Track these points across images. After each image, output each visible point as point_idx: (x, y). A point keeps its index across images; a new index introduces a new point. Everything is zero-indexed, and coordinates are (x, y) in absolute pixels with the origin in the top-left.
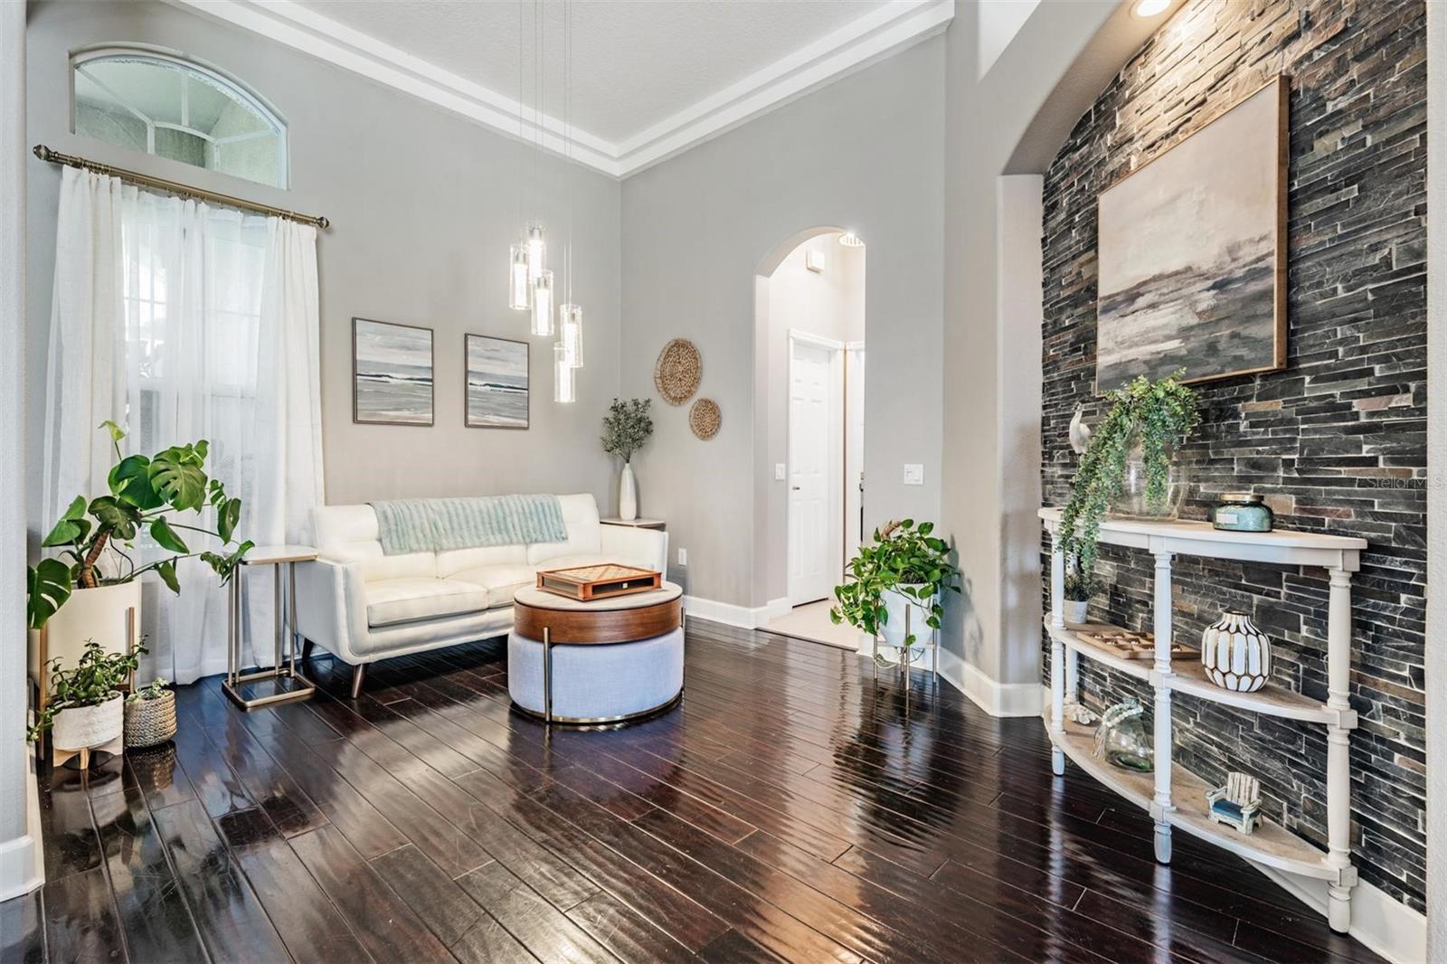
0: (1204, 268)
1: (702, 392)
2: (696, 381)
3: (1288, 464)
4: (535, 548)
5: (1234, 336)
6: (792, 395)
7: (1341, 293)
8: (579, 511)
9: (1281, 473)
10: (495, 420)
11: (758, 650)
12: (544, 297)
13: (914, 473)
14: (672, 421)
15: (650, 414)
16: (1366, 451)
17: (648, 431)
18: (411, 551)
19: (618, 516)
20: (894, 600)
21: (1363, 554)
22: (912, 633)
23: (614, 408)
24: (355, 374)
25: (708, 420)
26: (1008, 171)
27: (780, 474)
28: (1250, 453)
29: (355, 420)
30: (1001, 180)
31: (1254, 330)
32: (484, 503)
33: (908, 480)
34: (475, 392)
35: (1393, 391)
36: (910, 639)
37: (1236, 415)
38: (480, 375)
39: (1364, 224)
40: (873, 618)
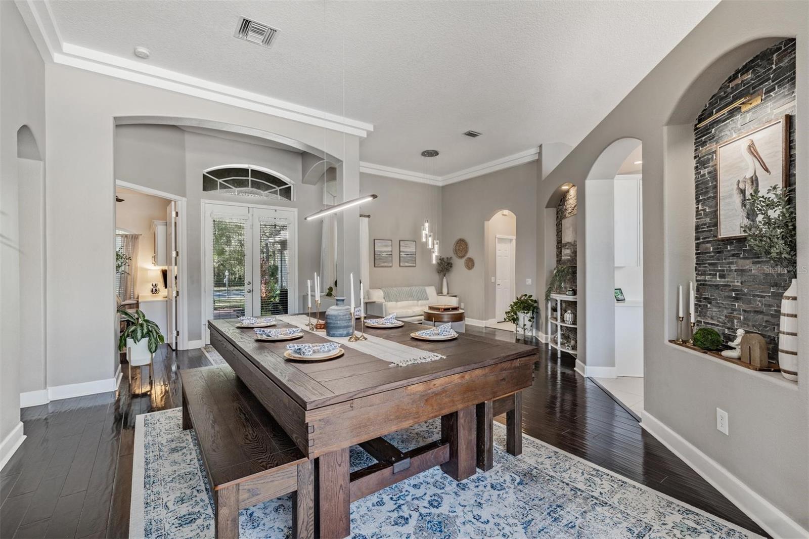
1: (469, 255)
2: (466, 252)
4: (420, 302)
6: (497, 254)
8: (431, 291)
10: (407, 264)
11: (486, 333)
12: (430, 239)
13: (529, 281)
14: (459, 264)
15: (452, 261)
17: (451, 267)
18: (391, 301)
19: (442, 293)
20: (521, 315)
22: (525, 323)
23: (440, 259)
24: (375, 254)
25: (470, 264)
26: (547, 207)
27: (493, 280)
29: (375, 266)
30: (545, 209)
32: (407, 289)
33: (527, 284)
34: (403, 257)
36: (525, 325)
38: (403, 252)
40: (515, 320)
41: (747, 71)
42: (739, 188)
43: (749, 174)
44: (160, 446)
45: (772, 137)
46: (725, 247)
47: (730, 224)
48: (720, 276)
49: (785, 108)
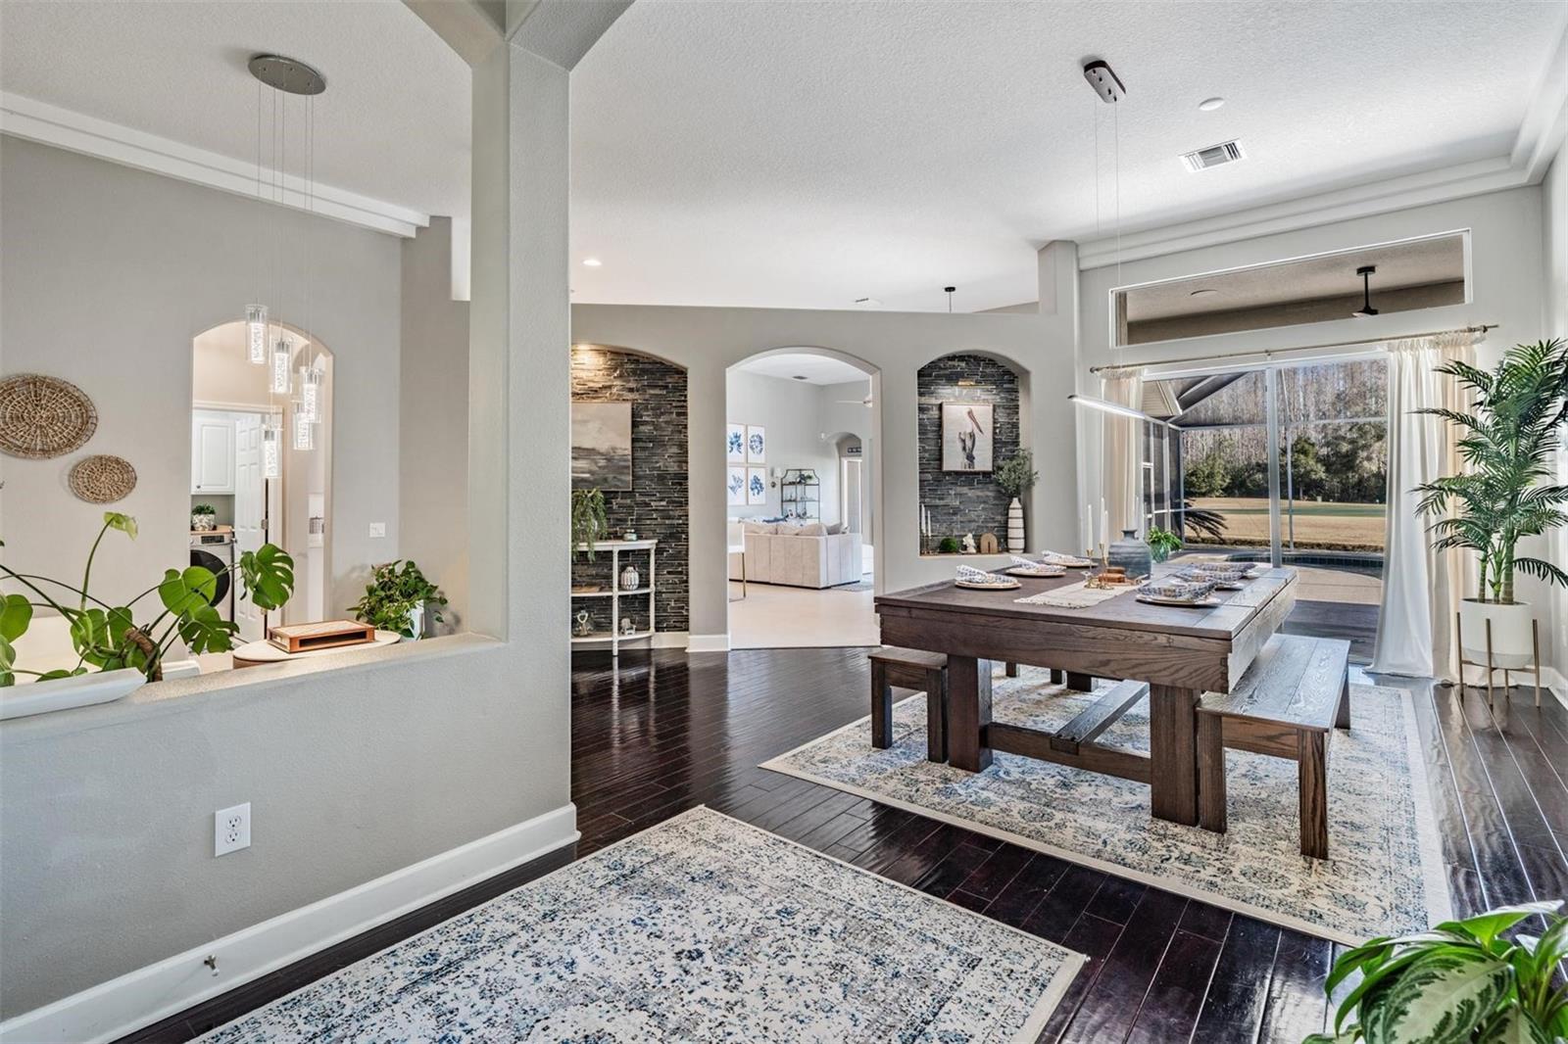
0: (601, 451)
3: (632, 520)
5: (615, 477)
7: (648, 472)
9: (629, 523)
13: (378, 529)
16: (654, 516)
21: (657, 544)
25: (109, 480)
28: (616, 516)
31: (623, 477)
33: (373, 534)
35: (661, 500)
37: (611, 503)
39: (654, 455)
41: (963, 361)
42: (960, 438)
43: (969, 431)
44: (1385, 847)
45: (984, 412)
46: (947, 478)
47: (954, 461)
48: (942, 499)
49: (990, 397)
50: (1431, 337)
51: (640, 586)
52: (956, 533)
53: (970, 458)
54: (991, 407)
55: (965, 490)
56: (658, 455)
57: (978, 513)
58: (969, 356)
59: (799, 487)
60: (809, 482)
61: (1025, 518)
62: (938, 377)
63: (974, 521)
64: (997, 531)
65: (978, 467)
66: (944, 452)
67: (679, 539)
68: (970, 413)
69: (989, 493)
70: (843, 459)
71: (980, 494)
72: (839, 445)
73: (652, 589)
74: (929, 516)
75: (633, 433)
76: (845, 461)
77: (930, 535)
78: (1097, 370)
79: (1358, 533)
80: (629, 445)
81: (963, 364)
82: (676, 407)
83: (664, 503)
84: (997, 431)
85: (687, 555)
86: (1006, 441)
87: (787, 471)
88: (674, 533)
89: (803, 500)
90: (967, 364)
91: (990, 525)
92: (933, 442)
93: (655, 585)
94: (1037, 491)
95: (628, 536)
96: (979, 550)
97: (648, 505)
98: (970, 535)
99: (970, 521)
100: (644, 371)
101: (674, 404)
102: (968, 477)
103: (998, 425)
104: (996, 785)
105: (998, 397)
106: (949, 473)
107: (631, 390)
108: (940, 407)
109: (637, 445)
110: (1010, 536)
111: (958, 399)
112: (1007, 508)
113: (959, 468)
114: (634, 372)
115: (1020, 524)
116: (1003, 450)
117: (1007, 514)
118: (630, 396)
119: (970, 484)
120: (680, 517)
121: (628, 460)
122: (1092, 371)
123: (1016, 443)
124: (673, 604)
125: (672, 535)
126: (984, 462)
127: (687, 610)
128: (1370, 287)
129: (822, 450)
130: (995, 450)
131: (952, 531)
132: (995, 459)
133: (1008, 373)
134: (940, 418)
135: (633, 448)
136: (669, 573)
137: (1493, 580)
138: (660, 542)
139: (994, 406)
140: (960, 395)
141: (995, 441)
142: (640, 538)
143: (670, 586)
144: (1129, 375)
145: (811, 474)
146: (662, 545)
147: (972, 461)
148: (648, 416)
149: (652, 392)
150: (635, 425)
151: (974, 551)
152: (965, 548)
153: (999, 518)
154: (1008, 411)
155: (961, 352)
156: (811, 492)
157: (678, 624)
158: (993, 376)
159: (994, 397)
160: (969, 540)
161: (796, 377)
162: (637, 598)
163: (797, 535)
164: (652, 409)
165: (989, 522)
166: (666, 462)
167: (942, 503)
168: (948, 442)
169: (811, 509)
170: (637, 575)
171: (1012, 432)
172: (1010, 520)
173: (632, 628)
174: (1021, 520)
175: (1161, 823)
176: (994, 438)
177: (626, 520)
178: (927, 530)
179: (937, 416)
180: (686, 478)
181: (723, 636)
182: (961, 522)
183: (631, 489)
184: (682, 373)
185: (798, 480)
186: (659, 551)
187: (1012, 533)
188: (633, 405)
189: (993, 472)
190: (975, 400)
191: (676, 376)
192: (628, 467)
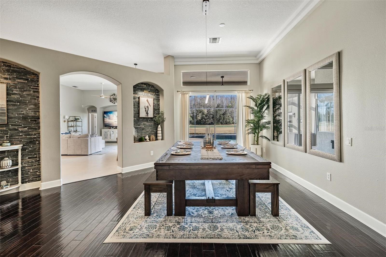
3: (7, 137)
7: (16, 115)
16: (20, 134)
21: (22, 147)
35: (24, 128)
39: (20, 108)
41: (145, 85)
42: (144, 107)
43: (147, 105)
45: (151, 101)
46: (141, 119)
47: (143, 114)
48: (139, 125)
49: (152, 96)
50: (244, 91)
51: (13, 166)
52: (143, 136)
53: (147, 113)
54: (153, 99)
55: (146, 123)
56: (23, 108)
57: (149, 129)
58: (147, 84)
59: (75, 122)
60: (78, 120)
61: (162, 130)
62: (138, 89)
63: (148, 132)
64: (154, 134)
65: (149, 116)
66: (140, 111)
67: (35, 144)
68: (147, 100)
69: (152, 123)
70: (89, 113)
71: (150, 124)
72: (88, 109)
73: (20, 166)
74: (136, 131)
75: (7, 98)
76: (90, 114)
77: (136, 136)
78: (179, 91)
79: (199, 131)
80: (5, 103)
81: (145, 86)
82: (32, 88)
83: (26, 129)
84: (154, 106)
85: (39, 150)
86: (157, 109)
87: (70, 117)
88: (32, 141)
89: (76, 126)
90: (146, 86)
91: (152, 133)
92: (137, 108)
93: (21, 164)
94: (165, 123)
95: (5, 144)
96: (150, 139)
97: (17, 130)
98: (147, 136)
99: (147, 132)
100: (14, 71)
101: (32, 87)
102: (146, 119)
103: (155, 104)
104: (193, 219)
105: (154, 96)
106: (141, 118)
107: (6, 79)
108: (139, 98)
109: (10, 103)
110: (158, 136)
111: (144, 96)
112: (157, 128)
113: (144, 116)
114: (8, 71)
115: (160, 132)
116: (156, 112)
117: (157, 129)
118: (5, 81)
119: (147, 121)
120: (35, 135)
121: (5, 110)
122: (177, 92)
123: (159, 110)
124: (31, 171)
125: (31, 142)
126: (151, 115)
127: (40, 172)
128: (223, 81)
129: (82, 111)
130: (154, 111)
131: (142, 135)
132: (154, 114)
133: (157, 90)
134: (139, 101)
135: (7, 104)
136: (29, 158)
137: (256, 140)
138: (24, 145)
139: (154, 99)
140: (144, 95)
141: (154, 109)
142: (12, 144)
143: (30, 164)
144: (187, 94)
145: (79, 118)
146: (25, 147)
147: (148, 114)
148: (17, 91)
149: (19, 81)
150: (8, 94)
151: (149, 141)
152: (146, 140)
153: (155, 131)
154: (157, 101)
155: (144, 82)
156: (78, 124)
157: (34, 179)
158: (153, 90)
159: (153, 96)
160: (147, 137)
161: (73, 86)
162: (10, 171)
163: (79, 138)
164: (19, 88)
165: (152, 132)
166: (28, 111)
167: (139, 127)
168: (141, 109)
169: (79, 129)
170: (11, 161)
171: (158, 107)
172: (158, 131)
173: (7, 185)
174: (161, 131)
175: (242, 218)
176: (154, 108)
177: (4, 137)
178: (135, 135)
179: (138, 101)
180: (39, 118)
181: (59, 180)
182: (145, 132)
183: (6, 123)
184: (36, 75)
185: (74, 120)
186: (23, 149)
187: (158, 135)
188: (7, 85)
189: (153, 118)
190: (149, 97)
191: (33, 76)
192: (5, 113)
